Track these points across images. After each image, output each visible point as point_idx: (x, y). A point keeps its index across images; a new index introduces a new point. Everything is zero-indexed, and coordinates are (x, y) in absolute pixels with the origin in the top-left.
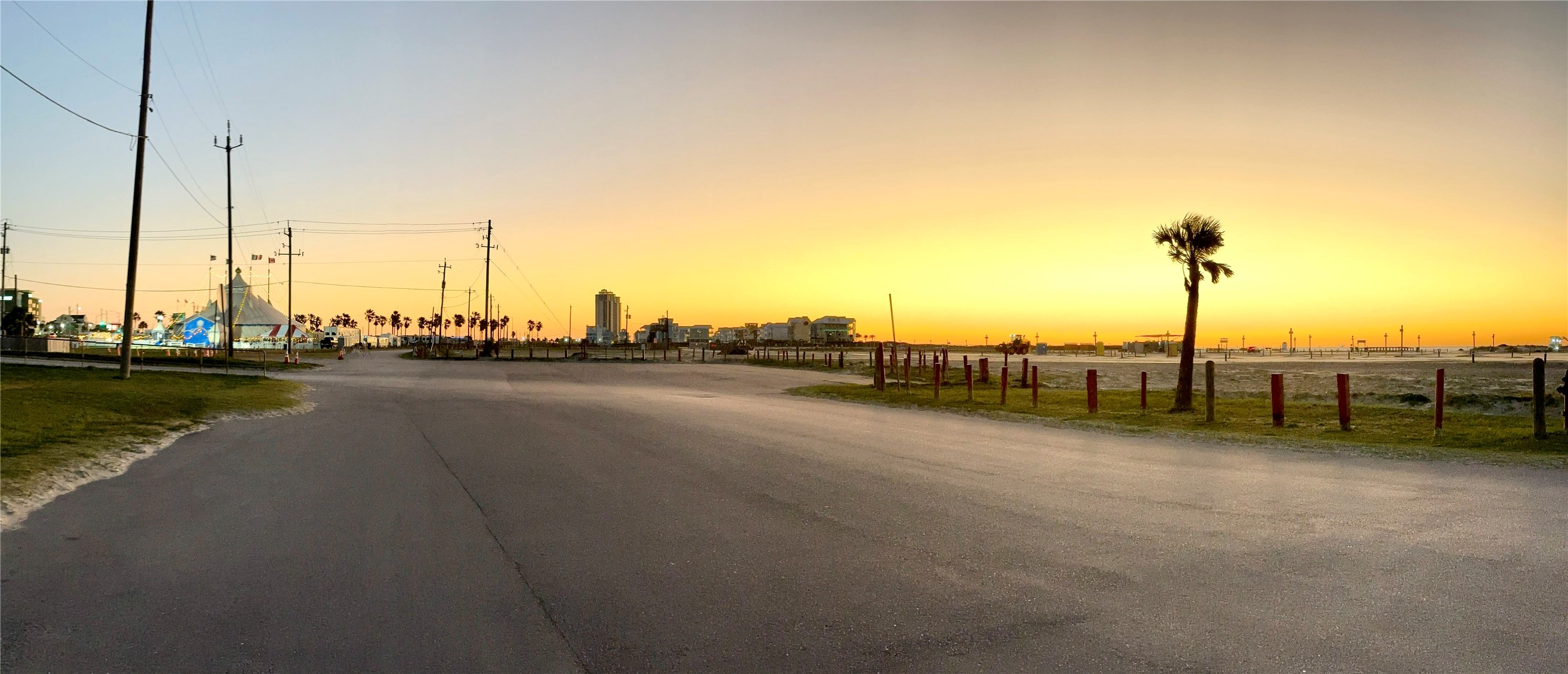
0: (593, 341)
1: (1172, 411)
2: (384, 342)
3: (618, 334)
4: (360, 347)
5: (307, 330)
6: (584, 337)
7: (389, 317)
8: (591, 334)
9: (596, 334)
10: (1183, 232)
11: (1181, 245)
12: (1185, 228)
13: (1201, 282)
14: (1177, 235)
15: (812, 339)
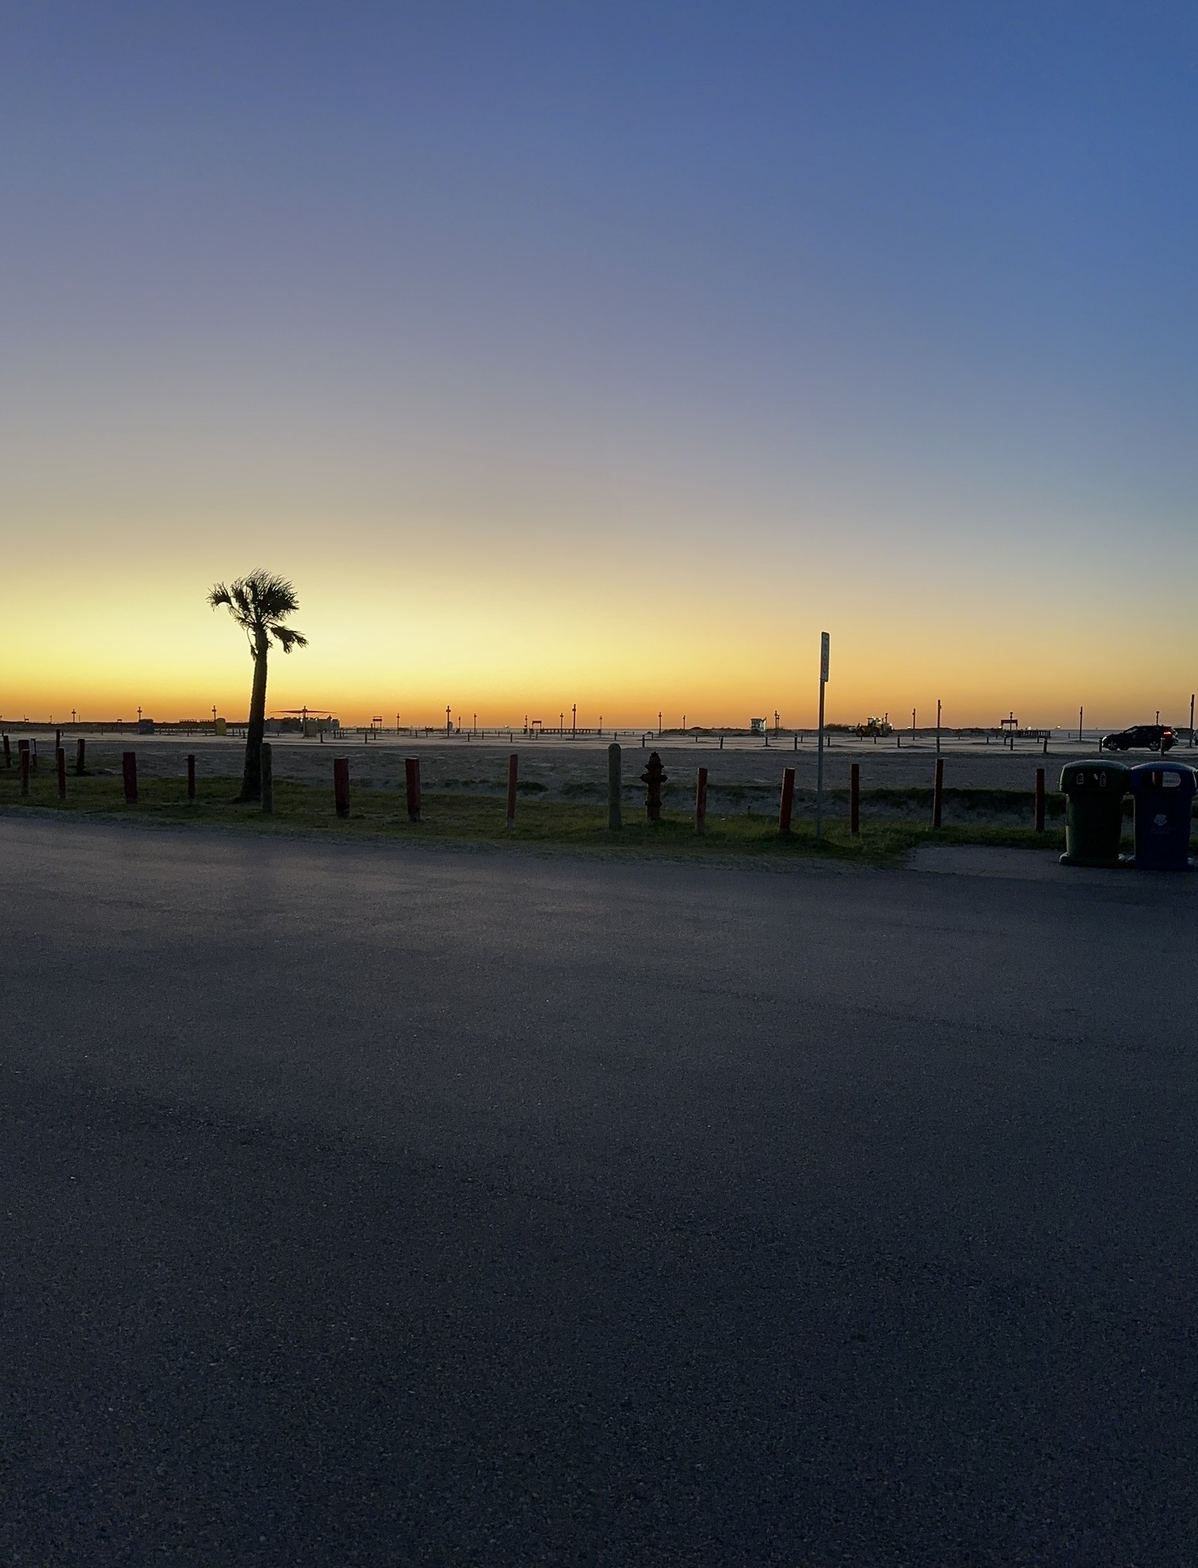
1: (236, 801)
10: (247, 591)
11: (244, 604)
12: (250, 587)
13: (269, 651)
14: (239, 595)
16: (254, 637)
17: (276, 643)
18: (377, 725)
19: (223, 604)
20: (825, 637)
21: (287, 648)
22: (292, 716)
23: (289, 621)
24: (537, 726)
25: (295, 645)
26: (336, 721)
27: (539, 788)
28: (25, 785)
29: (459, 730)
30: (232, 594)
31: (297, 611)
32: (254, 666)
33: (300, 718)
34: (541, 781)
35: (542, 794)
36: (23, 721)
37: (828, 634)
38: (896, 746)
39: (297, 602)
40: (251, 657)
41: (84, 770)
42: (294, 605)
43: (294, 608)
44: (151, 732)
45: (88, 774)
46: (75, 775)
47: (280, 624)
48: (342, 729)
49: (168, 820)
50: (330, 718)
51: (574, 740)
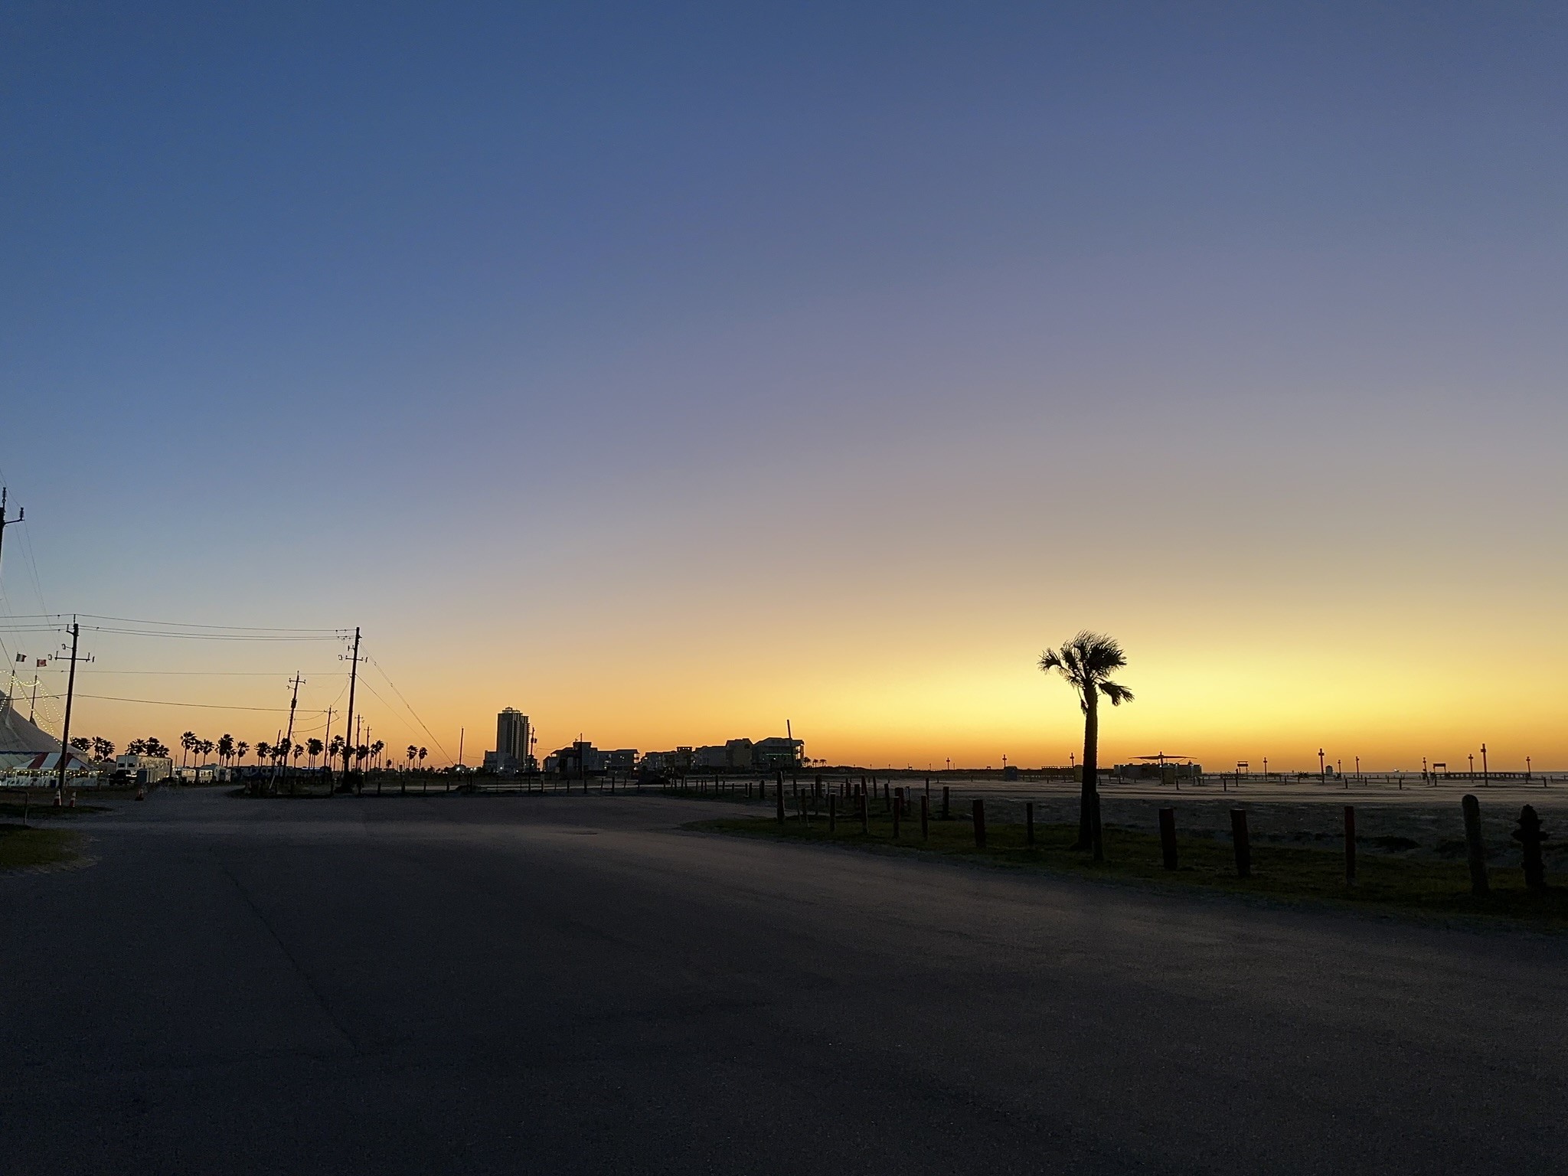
0: (492, 770)
1: (1074, 848)
2: (206, 775)
3: (524, 761)
4: (169, 784)
5: (90, 760)
6: (481, 765)
7: (216, 743)
8: (490, 762)
9: (496, 762)
10: (1075, 652)
11: (1073, 665)
12: (1078, 647)
13: (1098, 705)
14: (1068, 657)
15: (753, 764)
16: (1083, 694)
17: (1104, 699)
18: (1243, 770)
19: (1053, 667)
21: (1115, 701)
22: (1151, 762)
23: (1116, 676)
24: (1440, 770)
25: (1122, 699)
26: (1197, 767)
27: (1411, 844)
28: (896, 828)
29: (1339, 775)
30: (1061, 655)
31: (1124, 666)
33: (1159, 765)
34: (1413, 836)
36: (907, 768)
39: (1125, 658)
40: (1081, 711)
41: (949, 814)
42: (1121, 661)
43: (1122, 664)
44: (1015, 779)
45: (952, 818)
46: (941, 819)
47: (1108, 679)
48: (1205, 775)
49: (1008, 864)
50: (1190, 763)
51: (1487, 786)
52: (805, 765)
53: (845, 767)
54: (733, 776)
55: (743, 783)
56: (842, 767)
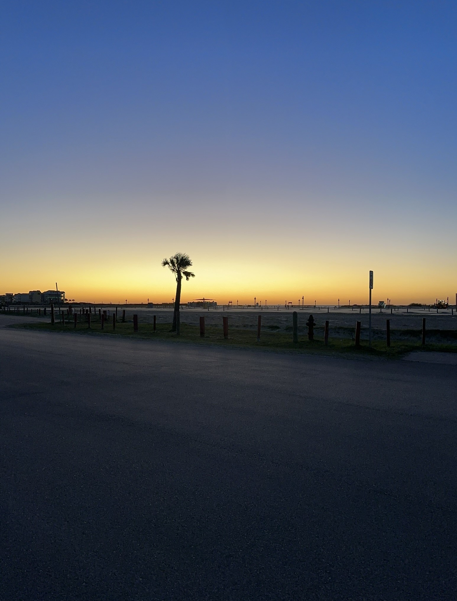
1: (170, 331)
10: (175, 260)
11: (174, 265)
12: (176, 258)
13: (182, 280)
14: (172, 262)
15: (42, 301)
16: (177, 275)
17: (184, 277)
18: (230, 304)
19: (167, 265)
20: (371, 273)
21: (187, 279)
22: (200, 301)
23: (189, 269)
24: (290, 304)
25: (190, 277)
26: (216, 303)
27: (277, 328)
29: (260, 306)
30: (170, 261)
32: (177, 285)
33: (203, 302)
34: (279, 325)
35: (277, 330)
37: (373, 271)
38: (436, 312)
39: (192, 263)
40: (176, 282)
41: (125, 320)
42: (191, 264)
43: (191, 265)
44: (152, 307)
45: (126, 322)
46: (121, 322)
47: (186, 270)
48: (218, 306)
49: (146, 337)
50: (213, 301)
51: (303, 310)
52: (65, 302)
53: (83, 303)
54: (32, 306)
55: (37, 309)
56: (82, 303)
